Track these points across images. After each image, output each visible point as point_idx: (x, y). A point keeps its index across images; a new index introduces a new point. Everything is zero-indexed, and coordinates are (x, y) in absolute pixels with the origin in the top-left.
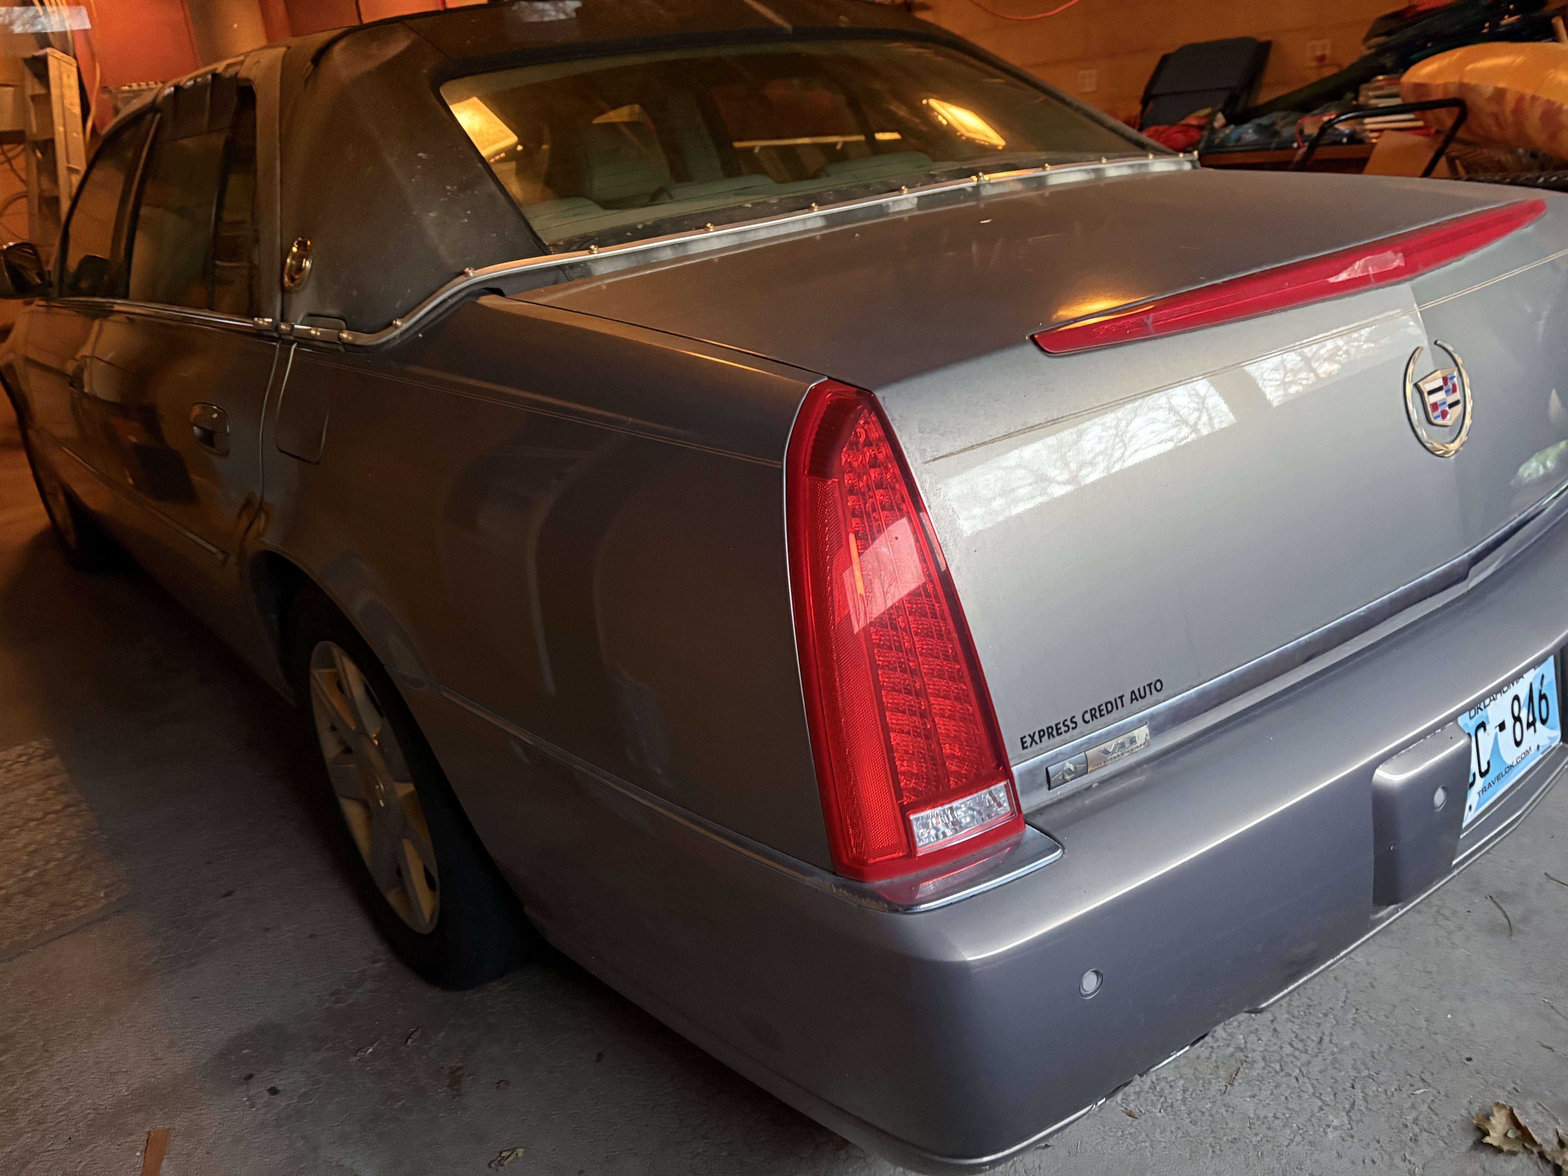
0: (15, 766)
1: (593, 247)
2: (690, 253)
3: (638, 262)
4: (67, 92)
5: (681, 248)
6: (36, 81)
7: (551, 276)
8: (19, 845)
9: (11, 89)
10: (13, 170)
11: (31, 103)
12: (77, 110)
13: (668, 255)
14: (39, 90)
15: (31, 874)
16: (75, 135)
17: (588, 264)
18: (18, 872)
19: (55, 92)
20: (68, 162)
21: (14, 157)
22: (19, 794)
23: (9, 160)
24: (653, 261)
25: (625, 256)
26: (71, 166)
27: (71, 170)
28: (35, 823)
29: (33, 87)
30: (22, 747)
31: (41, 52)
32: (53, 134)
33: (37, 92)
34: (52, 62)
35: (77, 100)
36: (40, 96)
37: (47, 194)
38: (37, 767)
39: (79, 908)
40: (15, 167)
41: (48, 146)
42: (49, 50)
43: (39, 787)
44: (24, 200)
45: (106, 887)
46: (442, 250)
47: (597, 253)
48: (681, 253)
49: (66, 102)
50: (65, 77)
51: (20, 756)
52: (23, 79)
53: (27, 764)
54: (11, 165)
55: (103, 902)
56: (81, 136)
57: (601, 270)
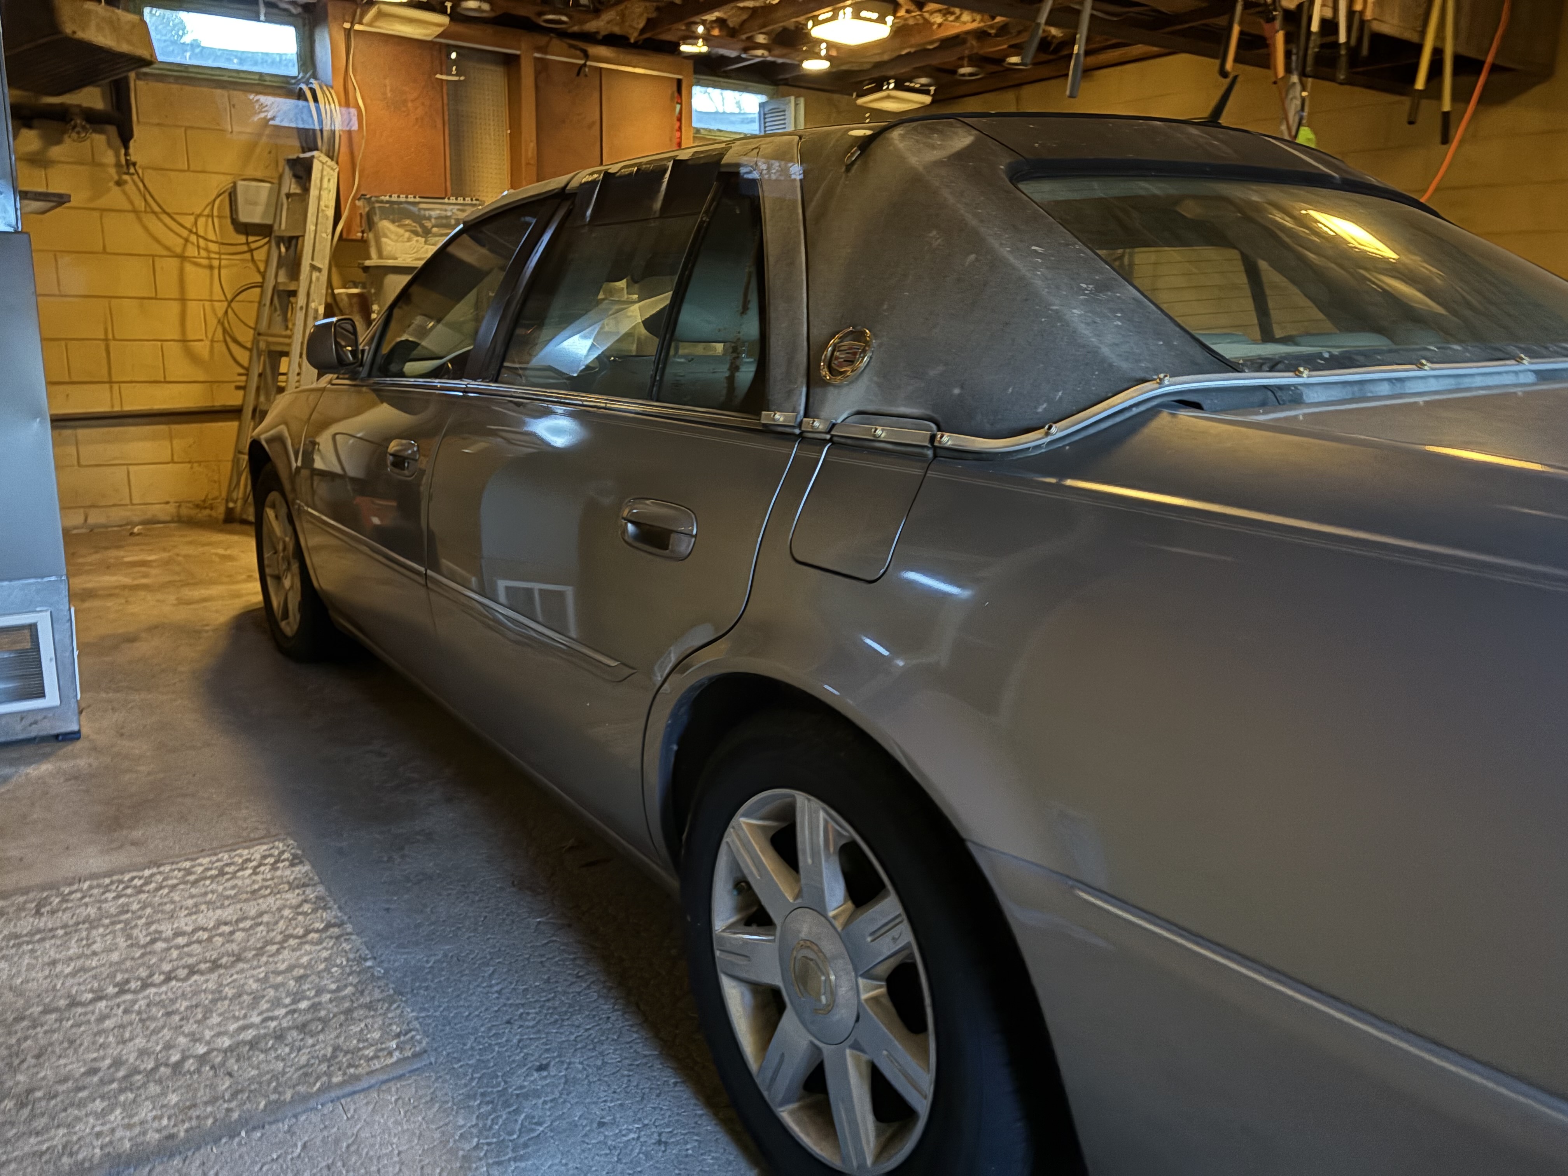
0: (262, 869)
1: (1301, 369)
2: (1408, 391)
3: (1353, 393)
4: (324, 194)
5: (1398, 385)
6: (293, 180)
7: (1258, 397)
8: (282, 967)
9: (268, 185)
10: (253, 259)
11: (285, 201)
12: (331, 213)
13: (1384, 389)
14: (295, 189)
15: (304, 1005)
16: (324, 235)
17: (1299, 387)
18: (287, 1001)
19: (313, 192)
20: (313, 259)
21: (257, 249)
22: (271, 902)
23: (251, 251)
24: (1369, 395)
25: (1339, 385)
26: (315, 263)
27: (313, 268)
28: (297, 941)
29: (291, 186)
30: (265, 847)
31: (308, 155)
32: (305, 232)
33: (292, 191)
34: (316, 166)
35: (332, 203)
36: (295, 194)
37: (281, 288)
38: (287, 873)
39: (369, 1060)
40: (256, 258)
41: (293, 242)
42: (315, 153)
43: (293, 897)
44: (258, 290)
45: (398, 1035)
46: (1105, 351)
47: (1306, 377)
48: (1398, 389)
49: (322, 203)
50: (325, 180)
51: (264, 857)
52: (281, 177)
53: (274, 867)
54: (252, 256)
55: (397, 1055)
56: (330, 237)
57: (1311, 396)
